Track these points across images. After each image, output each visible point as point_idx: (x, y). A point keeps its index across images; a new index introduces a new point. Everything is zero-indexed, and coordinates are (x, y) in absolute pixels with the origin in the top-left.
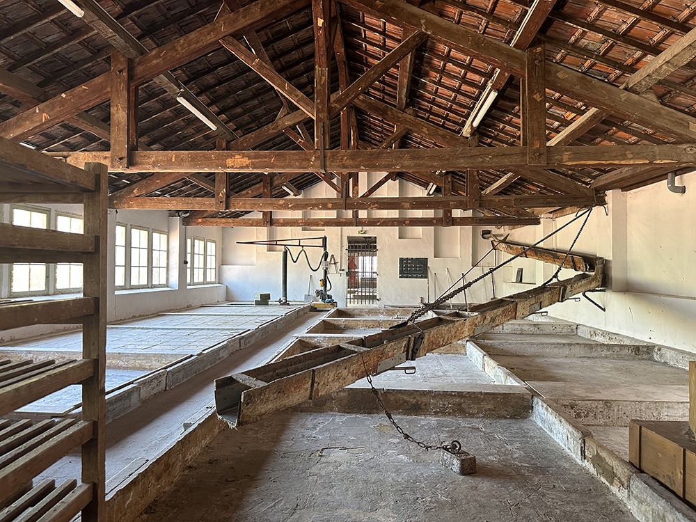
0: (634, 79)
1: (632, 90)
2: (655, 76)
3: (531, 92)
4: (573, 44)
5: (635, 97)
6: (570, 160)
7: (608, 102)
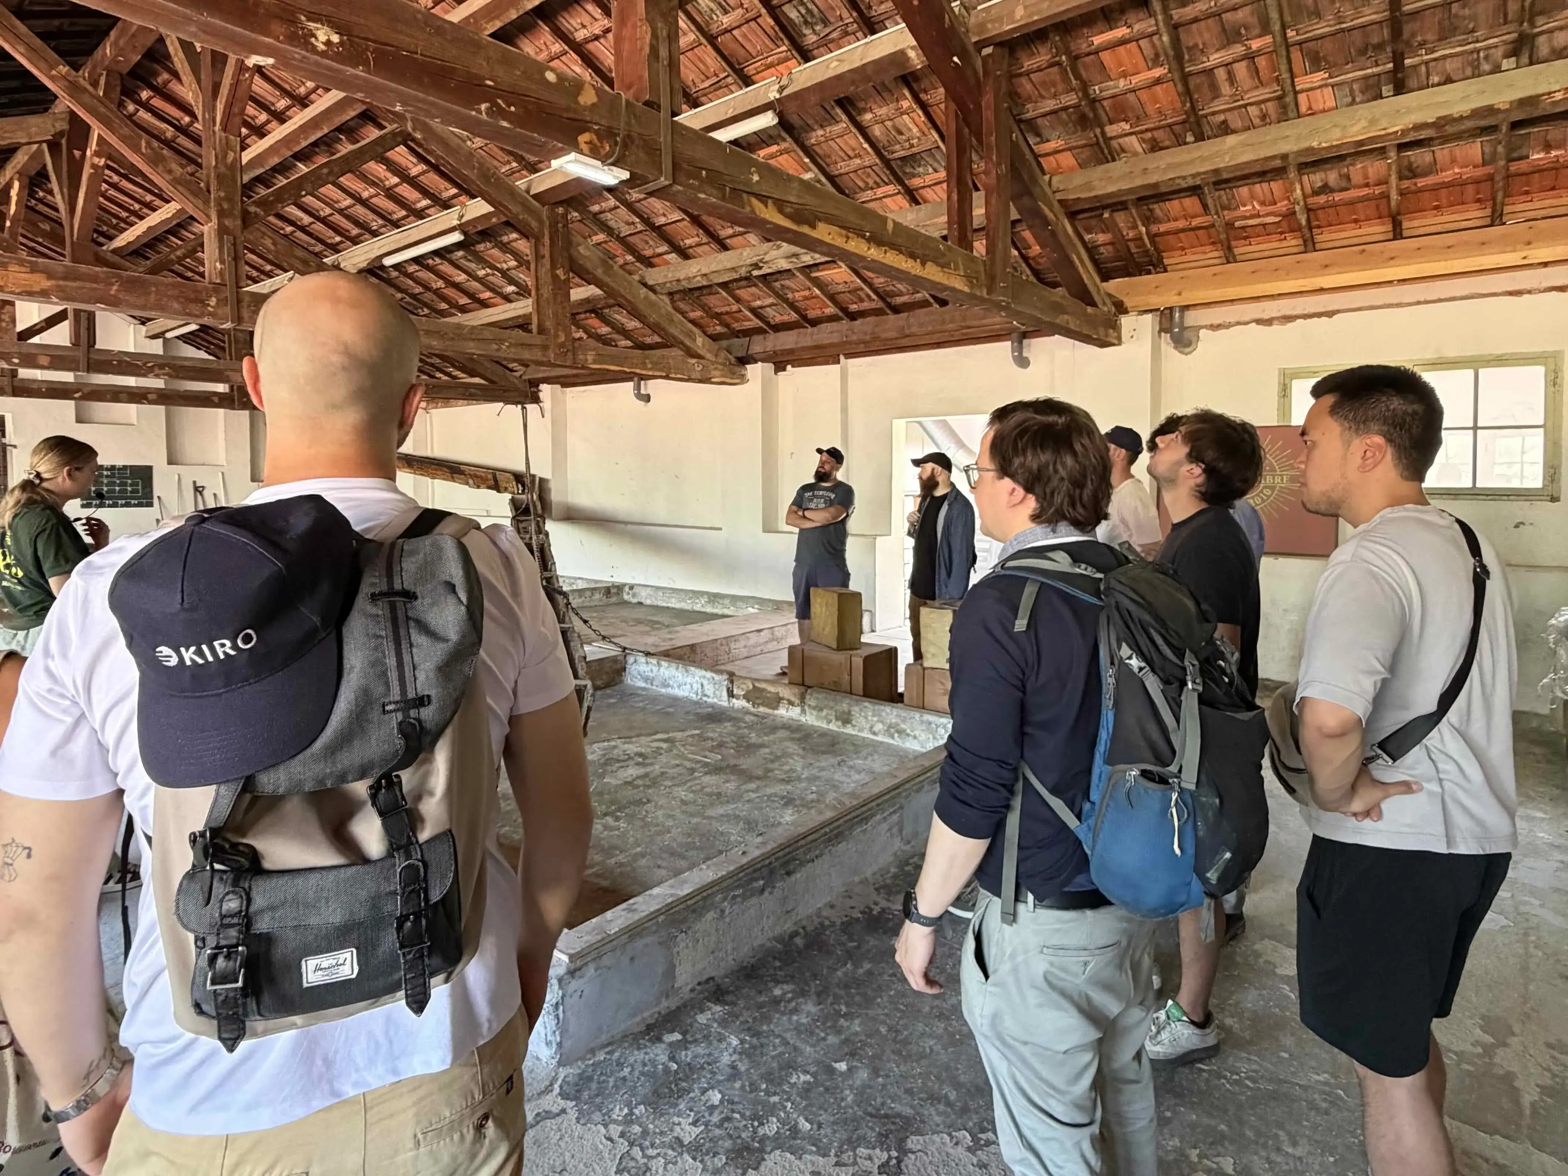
0: (654, 276)
1: (652, 289)
2: (684, 283)
3: (554, 266)
4: (595, 215)
5: (652, 296)
6: (595, 362)
7: (629, 297)
